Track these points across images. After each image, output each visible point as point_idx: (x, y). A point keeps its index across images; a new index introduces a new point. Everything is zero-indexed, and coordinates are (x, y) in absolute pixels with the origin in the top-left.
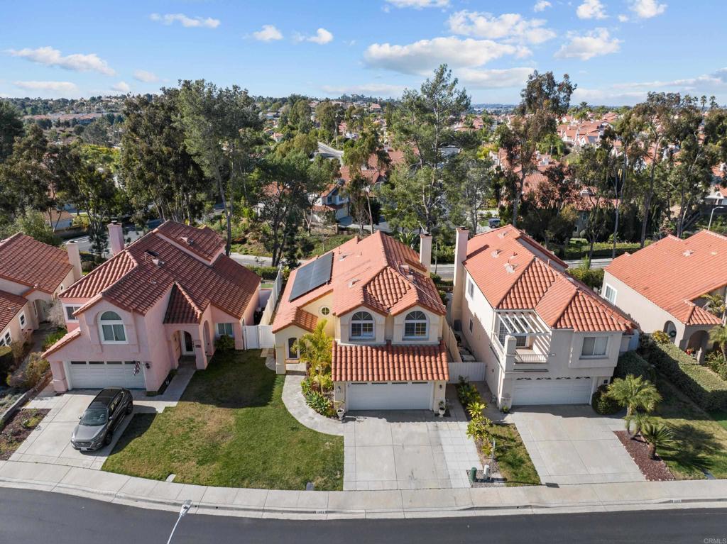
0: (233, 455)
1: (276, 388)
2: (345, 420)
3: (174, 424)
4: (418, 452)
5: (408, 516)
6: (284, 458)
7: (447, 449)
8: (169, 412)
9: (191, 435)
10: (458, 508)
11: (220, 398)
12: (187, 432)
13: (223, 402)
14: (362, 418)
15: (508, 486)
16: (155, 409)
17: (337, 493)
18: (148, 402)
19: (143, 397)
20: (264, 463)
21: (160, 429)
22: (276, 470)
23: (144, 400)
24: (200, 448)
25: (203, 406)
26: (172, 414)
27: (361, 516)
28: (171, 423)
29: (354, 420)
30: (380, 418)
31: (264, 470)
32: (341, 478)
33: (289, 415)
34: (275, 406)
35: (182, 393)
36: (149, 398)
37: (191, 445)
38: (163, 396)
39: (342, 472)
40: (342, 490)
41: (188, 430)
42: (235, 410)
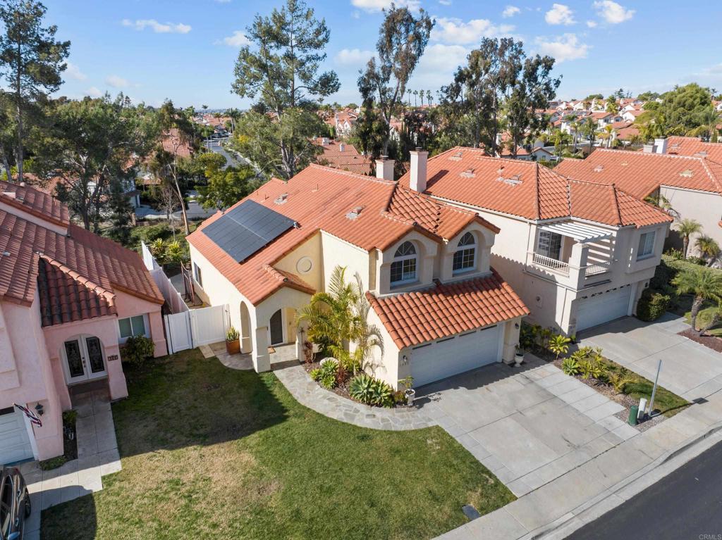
0: (307, 514)
1: (276, 391)
2: (419, 404)
3: (146, 501)
4: (544, 414)
6: (396, 486)
8: (117, 484)
9: (197, 508)
10: (658, 463)
11: (195, 432)
12: (187, 506)
13: (206, 436)
14: (434, 396)
15: (669, 417)
16: (80, 488)
17: (514, 504)
18: (57, 479)
19: (36, 475)
21: (122, 520)
23: (42, 479)
24: (237, 524)
25: (177, 452)
26: (125, 484)
28: (138, 501)
29: (428, 400)
30: (456, 388)
32: (498, 483)
33: (334, 422)
35: (115, 445)
36: (53, 472)
37: (215, 526)
38: (80, 460)
39: (488, 473)
40: (516, 498)
41: (183, 502)
42: (240, 441)
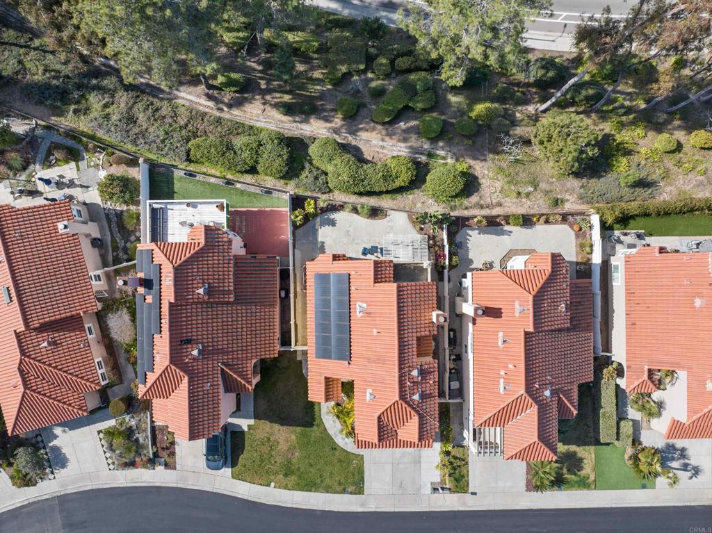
0: (301, 470)
4: (407, 468)
5: (396, 510)
7: (423, 466)
8: (251, 429)
9: (272, 453)
12: (270, 450)
16: (242, 426)
17: (361, 495)
20: (321, 477)
22: (328, 481)
24: (281, 464)
25: (272, 424)
27: (373, 510)
31: (322, 481)
32: (363, 487)
33: (329, 435)
34: (318, 426)
39: (363, 483)
40: (363, 494)
41: (269, 448)
